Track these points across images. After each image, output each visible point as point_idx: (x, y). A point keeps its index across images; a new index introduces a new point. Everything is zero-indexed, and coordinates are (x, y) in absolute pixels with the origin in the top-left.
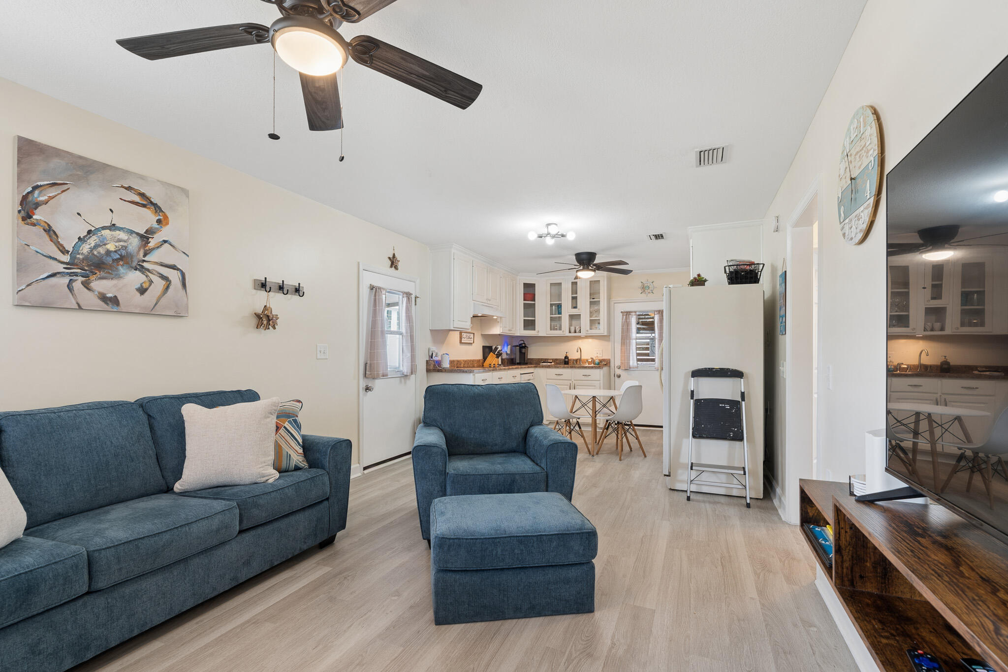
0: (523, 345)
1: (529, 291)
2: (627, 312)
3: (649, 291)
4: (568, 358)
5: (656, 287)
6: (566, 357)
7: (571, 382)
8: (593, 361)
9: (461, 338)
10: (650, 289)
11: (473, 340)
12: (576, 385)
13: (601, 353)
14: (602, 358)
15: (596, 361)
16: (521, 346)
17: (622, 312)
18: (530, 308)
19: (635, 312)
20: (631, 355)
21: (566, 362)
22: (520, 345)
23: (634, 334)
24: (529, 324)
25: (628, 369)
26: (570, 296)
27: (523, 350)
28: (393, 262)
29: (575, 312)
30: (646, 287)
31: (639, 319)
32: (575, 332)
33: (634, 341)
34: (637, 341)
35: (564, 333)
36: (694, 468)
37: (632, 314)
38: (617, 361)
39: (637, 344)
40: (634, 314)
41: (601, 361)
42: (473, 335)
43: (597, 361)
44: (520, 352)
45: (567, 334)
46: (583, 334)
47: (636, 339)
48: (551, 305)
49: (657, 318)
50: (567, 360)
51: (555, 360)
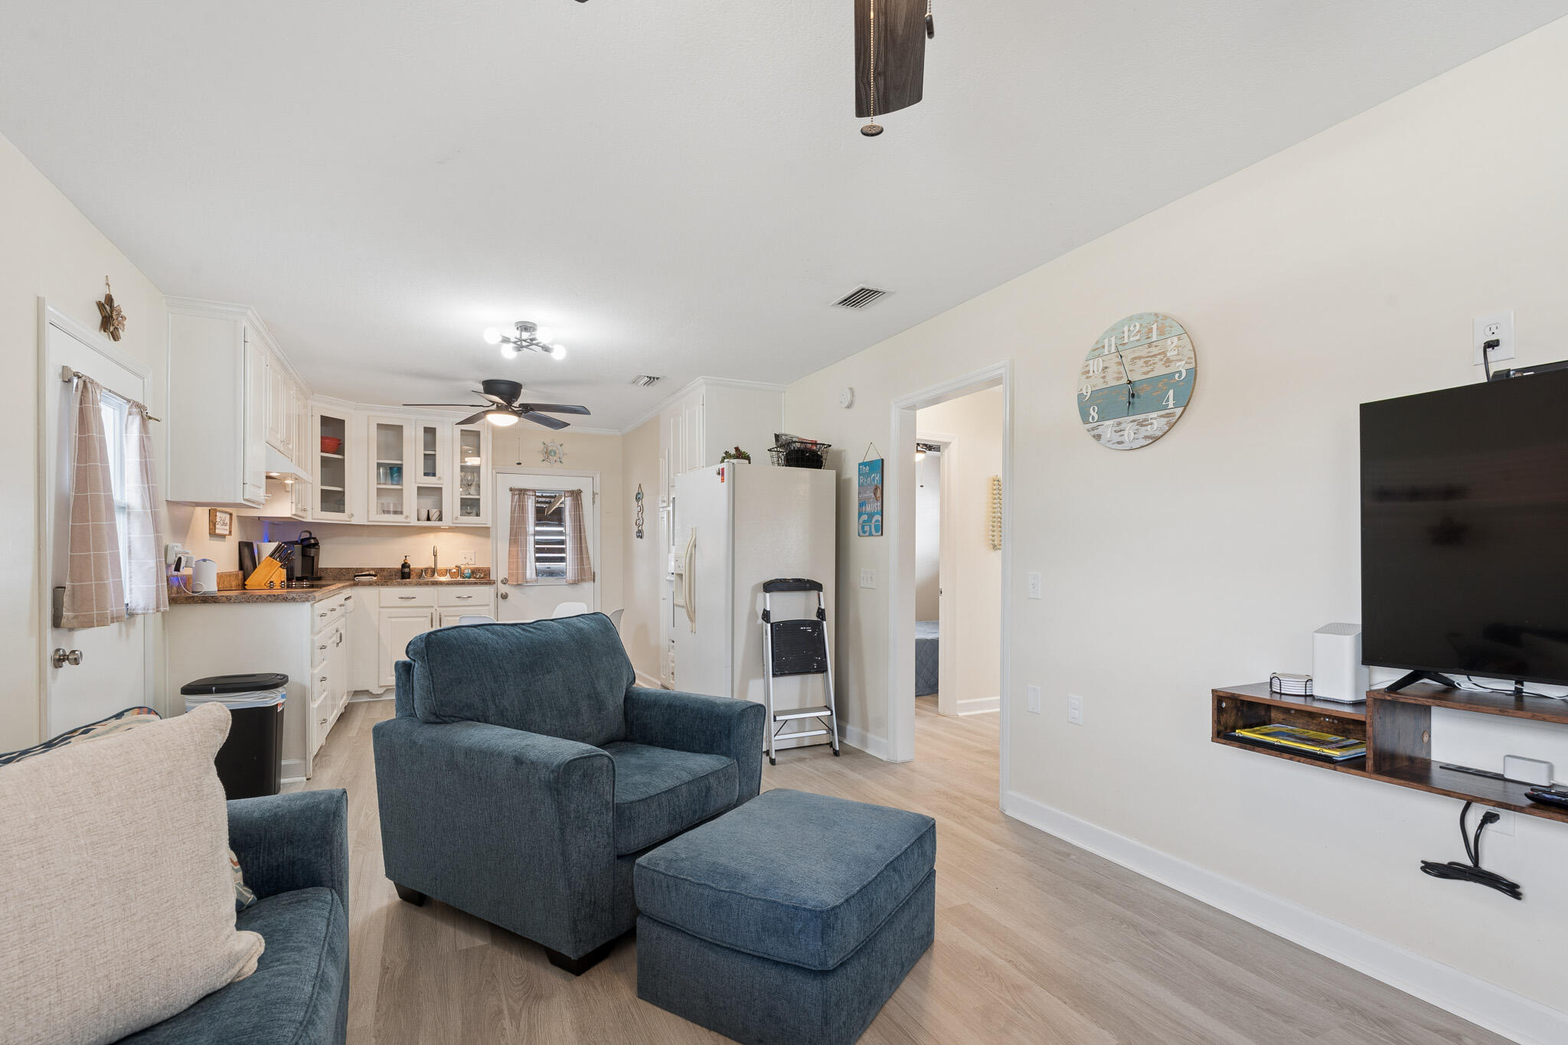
0: (312, 541)
1: (333, 433)
2: (520, 490)
3: (555, 458)
4: (409, 566)
5: (566, 454)
6: (405, 565)
7: (433, 610)
8: (459, 571)
9: (213, 524)
10: (558, 455)
11: (227, 527)
12: (442, 616)
13: (473, 558)
14: (474, 566)
15: (466, 571)
16: (306, 543)
17: (511, 490)
18: (333, 468)
19: (534, 491)
20: (528, 560)
21: (404, 573)
22: (303, 540)
23: (531, 527)
24: (333, 500)
25: (520, 583)
26: (421, 452)
27: (313, 552)
28: (109, 318)
29: (430, 482)
30: (551, 451)
31: (538, 502)
32: (428, 519)
33: (531, 540)
34: (537, 537)
35: (408, 520)
36: (778, 718)
37: (528, 493)
38: (500, 572)
39: (537, 542)
40: (531, 493)
41: (474, 572)
42: (228, 516)
43: (468, 572)
44: (304, 555)
45: (414, 522)
46: (447, 522)
47: (535, 535)
48: (379, 465)
49: (568, 504)
50: (407, 570)
51: (378, 572)
